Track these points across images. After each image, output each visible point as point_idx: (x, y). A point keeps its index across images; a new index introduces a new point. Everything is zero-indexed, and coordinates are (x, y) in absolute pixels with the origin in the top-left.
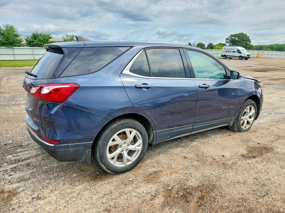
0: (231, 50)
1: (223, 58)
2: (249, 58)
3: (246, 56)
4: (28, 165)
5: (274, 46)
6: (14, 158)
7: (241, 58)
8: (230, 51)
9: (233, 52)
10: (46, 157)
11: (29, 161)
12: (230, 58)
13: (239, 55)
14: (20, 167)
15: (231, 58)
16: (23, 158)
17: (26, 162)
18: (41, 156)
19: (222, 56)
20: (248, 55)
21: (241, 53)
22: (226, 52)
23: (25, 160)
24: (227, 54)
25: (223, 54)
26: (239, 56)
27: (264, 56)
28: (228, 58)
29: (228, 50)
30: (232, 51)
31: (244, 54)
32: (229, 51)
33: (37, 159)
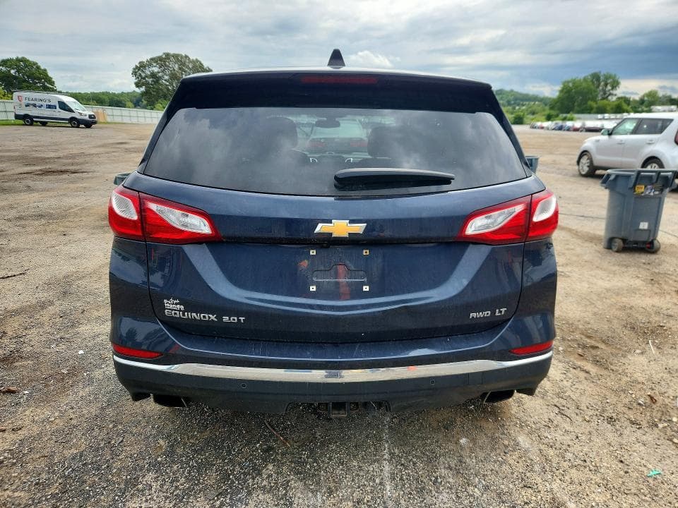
0: (41, 103)
1: (22, 122)
2: (95, 123)
3: (87, 118)
5: (104, 97)
7: (75, 123)
8: (38, 103)
9: (49, 107)
12: (44, 124)
13: (68, 115)
15: (46, 123)
19: (17, 117)
20: (90, 116)
21: (71, 110)
22: (27, 106)
24: (33, 112)
25: (22, 113)
26: (68, 117)
27: (109, 119)
28: (36, 122)
29: (32, 102)
30: (45, 104)
31: (81, 114)
32: (35, 105)
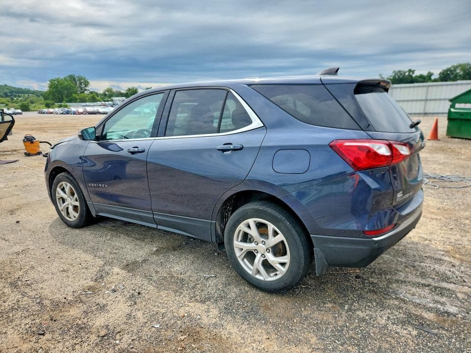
4: (423, 275)
6: (443, 299)
10: (390, 272)
11: (420, 280)
14: (436, 277)
16: (427, 290)
17: (423, 282)
18: (397, 277)
23: (424, 285)
33: (405, 276)
